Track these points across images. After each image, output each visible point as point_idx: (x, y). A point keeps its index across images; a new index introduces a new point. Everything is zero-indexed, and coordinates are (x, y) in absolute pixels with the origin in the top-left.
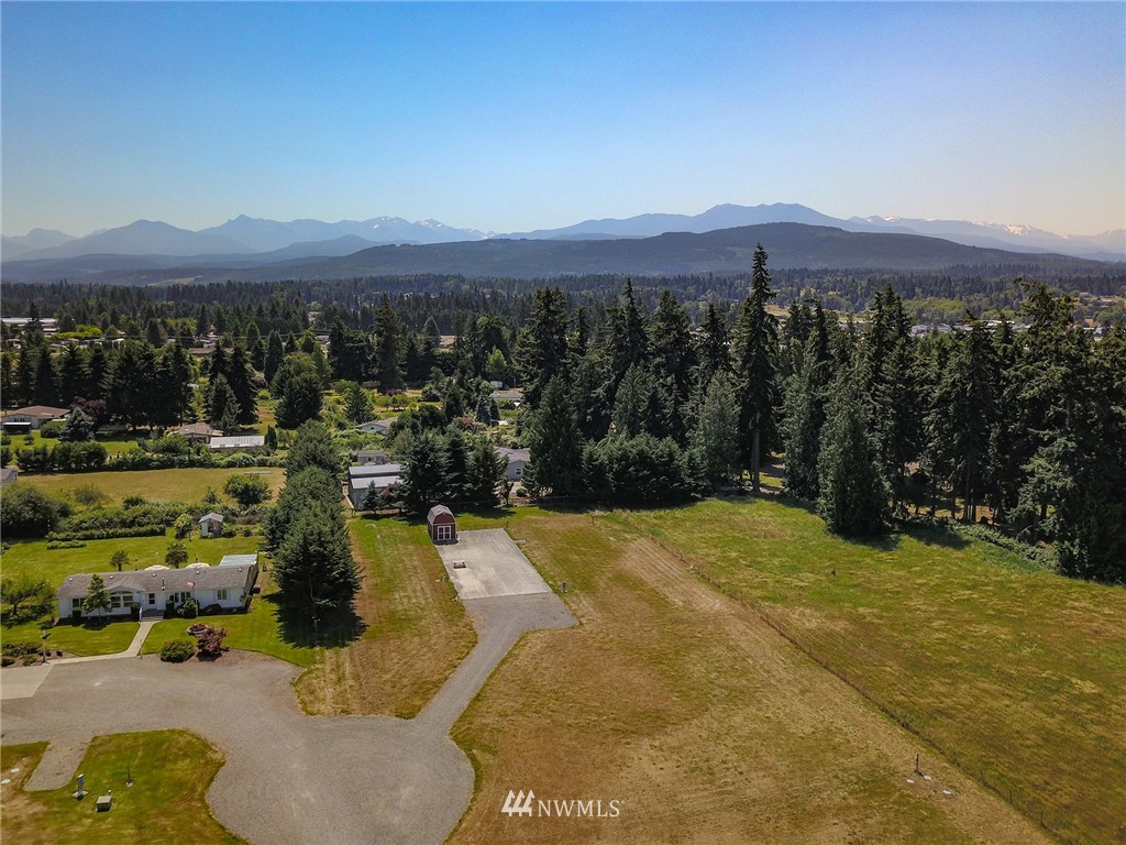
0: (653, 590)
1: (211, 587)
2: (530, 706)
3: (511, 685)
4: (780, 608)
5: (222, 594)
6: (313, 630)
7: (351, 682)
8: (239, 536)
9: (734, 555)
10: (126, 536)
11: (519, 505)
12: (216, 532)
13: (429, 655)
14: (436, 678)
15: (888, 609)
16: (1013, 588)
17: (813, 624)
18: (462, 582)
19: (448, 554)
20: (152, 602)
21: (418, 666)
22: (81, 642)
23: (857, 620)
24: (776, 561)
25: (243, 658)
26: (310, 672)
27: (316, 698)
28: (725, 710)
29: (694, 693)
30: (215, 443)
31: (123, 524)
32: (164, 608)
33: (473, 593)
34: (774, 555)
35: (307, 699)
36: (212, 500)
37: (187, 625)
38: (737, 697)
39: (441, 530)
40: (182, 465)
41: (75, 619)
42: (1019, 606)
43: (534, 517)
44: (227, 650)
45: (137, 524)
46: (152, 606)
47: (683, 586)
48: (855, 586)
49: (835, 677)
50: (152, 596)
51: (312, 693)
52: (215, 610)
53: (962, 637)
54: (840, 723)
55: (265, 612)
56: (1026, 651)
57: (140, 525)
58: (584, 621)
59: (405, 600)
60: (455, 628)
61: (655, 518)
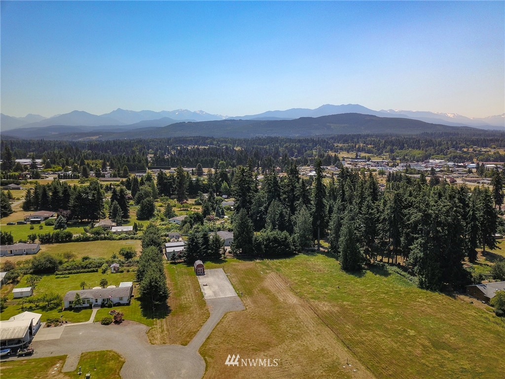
0: (273, 295)
1: (117, 296)
2: (226, 341)
3: (220, 333)
4: (317, 302)
5: (121, 299)
6: (153, 312)
7: (166, 332)
8: (125, 272)
9: (305, 279)
10: (84, 272)
11: (229, 257)
12: (117, 271)
13: (193, 321)
14: (195, 330)
15: (354, 302)
16: (400, 293)
17: (326, 309)
18: (206, 292)
19: (202, 280)
20: (96, 302)
21: (189, 326)
22: (73, 317)
23: (342, 307)
24: (319, 282)
25: (129, 323)
26: (152, 328)
27: (154, 338)
28: (290, 342)
29: (281, 336)
30: (114, 229)
31: (82, 267)
32: (101, 304)
33: (210, 296)
34: (319, 279)
35: (151, 339)
36: (114, 257)
37: (109, 310)
38: (296, 337)
39: (199, 270)
40: (102, 239)
41: (70, 309)
42: (400, 301)
43: (234, 263)
44: (124, 320)
45: (88, 267)
46: (97, 303)
47: (284, 293)
48: (345, 293)
49: (329, 329)
50: (96, 300)
51: (153, 336)
52: (119, 304)
53: (377, 314)
54: (327, 346)
55: (136, 304)
56: (397, 319)
57: (89, 268)
58: (247, 308)
59: (185, 300)
60: (202, 311)
61: (279, 263)
